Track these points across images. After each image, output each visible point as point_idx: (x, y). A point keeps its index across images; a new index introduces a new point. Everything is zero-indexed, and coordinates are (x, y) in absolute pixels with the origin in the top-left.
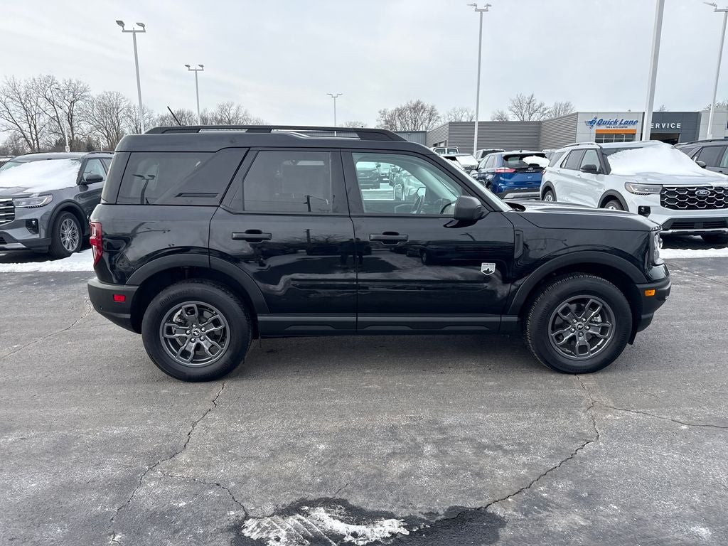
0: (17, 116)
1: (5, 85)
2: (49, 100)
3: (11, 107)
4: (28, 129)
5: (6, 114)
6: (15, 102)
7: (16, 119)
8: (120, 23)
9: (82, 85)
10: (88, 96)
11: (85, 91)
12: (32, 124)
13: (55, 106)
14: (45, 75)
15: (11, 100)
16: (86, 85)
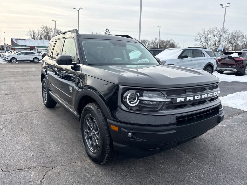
0: (203, 41)
1: (201, 31)
2: (214, 35)
3: (202, 38)
4: (205, 45)
5: (200, 40)
6: (203, 37)
7: (202, 42)
8: (221, 5)
9: (226, 29)
10: (228, 33)
11: (227, 31)
12: (207, 43)
13: (215, 37)
14: (214, 27)
15: (202, 36)
16: (228, 29)
